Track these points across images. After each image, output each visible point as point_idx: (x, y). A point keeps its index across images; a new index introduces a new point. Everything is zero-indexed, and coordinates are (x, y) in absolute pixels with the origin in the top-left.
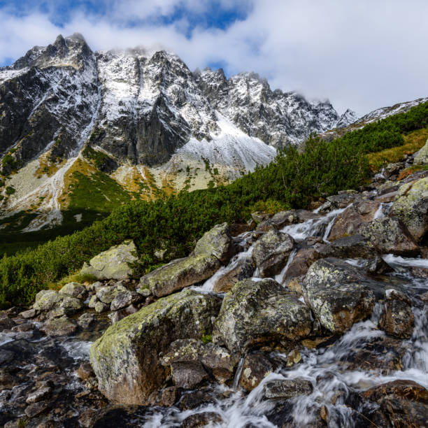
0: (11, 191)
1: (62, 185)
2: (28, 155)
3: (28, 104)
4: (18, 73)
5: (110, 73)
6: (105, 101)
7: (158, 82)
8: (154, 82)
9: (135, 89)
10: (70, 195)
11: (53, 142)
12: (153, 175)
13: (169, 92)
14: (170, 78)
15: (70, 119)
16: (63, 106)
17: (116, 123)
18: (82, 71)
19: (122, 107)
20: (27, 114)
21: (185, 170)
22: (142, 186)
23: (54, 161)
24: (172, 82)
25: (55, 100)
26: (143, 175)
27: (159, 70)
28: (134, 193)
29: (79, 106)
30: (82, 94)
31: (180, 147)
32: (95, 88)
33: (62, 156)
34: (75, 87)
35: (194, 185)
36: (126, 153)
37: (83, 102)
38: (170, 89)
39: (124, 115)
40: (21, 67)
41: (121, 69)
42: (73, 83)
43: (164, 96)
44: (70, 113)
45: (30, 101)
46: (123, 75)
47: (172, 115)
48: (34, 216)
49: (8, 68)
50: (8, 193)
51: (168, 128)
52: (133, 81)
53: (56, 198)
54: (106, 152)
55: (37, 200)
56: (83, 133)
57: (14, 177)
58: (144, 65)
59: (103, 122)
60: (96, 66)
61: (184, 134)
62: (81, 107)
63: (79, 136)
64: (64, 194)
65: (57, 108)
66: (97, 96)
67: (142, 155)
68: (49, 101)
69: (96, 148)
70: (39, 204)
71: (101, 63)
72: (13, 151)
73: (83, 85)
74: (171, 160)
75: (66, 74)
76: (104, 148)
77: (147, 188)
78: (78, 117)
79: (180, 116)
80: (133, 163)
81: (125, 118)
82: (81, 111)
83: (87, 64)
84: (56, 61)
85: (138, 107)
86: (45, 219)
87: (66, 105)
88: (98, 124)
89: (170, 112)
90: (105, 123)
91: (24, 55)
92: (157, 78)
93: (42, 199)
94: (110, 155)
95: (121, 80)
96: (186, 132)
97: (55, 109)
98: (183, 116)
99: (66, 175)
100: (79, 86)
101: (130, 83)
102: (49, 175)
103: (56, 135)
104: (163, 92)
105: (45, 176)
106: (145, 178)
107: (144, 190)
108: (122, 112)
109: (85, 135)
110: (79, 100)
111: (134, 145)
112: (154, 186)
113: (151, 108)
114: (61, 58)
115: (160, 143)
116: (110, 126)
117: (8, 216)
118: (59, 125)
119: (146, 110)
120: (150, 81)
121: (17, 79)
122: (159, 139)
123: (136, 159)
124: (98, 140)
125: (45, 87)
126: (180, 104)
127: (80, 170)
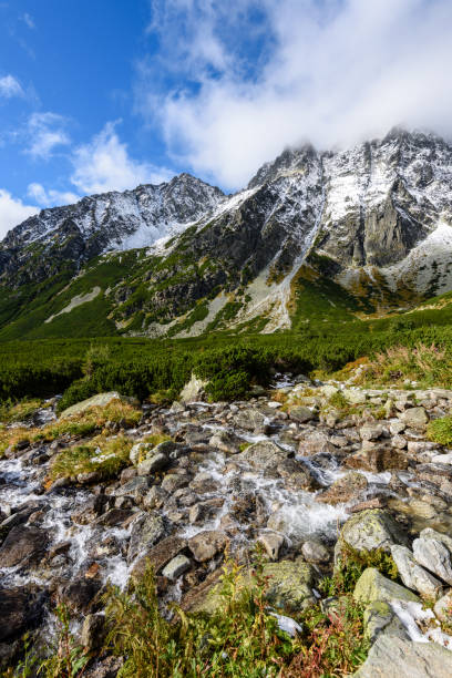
0: (249, 299)
1: (289, 291)
2: (261, 266)
3: (261, 218)
4: (252, 192)
5: (335, 169)
6: (329, 200)
7: (394, 162)
8: (389, 163)
9: (364, 179)
10: (297, 301)
11: (280, 252)
12: (384, 277)
13: (408, 172)
14: (411, 153)
15: (295, 226)
16: (290, 214)
17: (341, 223)
18: (307, 175)
19: (348, 203)
20: (260, 228)
21: (429, 266)
22: (370, 289)
23: (281, 269)
24: (414, 158)
25: (283, 210)
26: (371, 277)
27: (396, 148)
28: (361, 298)
29: (303, 212)
30: (307, 198)
31: (423, 238)
32: (319, 189)
33: (287, 264)
34: (300, 193)
35: (444, 285)
36: (352, 255)
37: (308, 206)
38: (410, 168)
39: (352, 211)
40: (253, 186)
41: (348, 161)
42: (299, 189)
43: (402, 178)
44: (296, 220)
45: (263, 215)
46: (349, 166)
47: (414, 200)
48: (268, 321)
49: (243, 190)
50: (247, 301)
51: (406, 217)
52: (362, 170)
53: (284, 305)
54: (330, 255)
55: (269, 307)
56: (307, 238)
57: (250, 286)
58: (375, 148)
59: (327, 223)
60: (321, 165)
61: (429, 221)
62: (305, 212)
63: (303, 243)
64: (291, 300)
65: (285, 217)
66: (320, 198)
67: (369, 254)
68: (278, 212)
69: (320, 252)
70: (271, 310)
71: (326, 160)
72: (249, 263)
73: (309, 189)
74: (409, 256)
75: (293, 181)
76: (329, 251)
77: (377, 291)
78: (302, 223)
79: (425, 199)
80: (360, 264)
81: (352, 214)
82: (306, 217)
83: (312, 166)
84: (282, 172)
85: (367, 198)
86: (277, 323)
87: (293, 213)
88: (322, 226)
89: (410, 196)
90: (330, 224)
91: (255, 175)
92: (393, 158)
93: (273, 305)
94: (334, 258)
95: (349, 173)
96: (432, 217)
97: (284, 219)
98: (428, 198)
99: (292, 283)
100: (304, 191)
101: (358, 174)
102: (278, 283)
103: (283, 244)
104: (401, 173)
105: (274, 284)
106: (374, 280)
107: (373, 294)
108: (350, 208)
109: (309, 241)
110: (304, 206)
111: (361, 244)
112: (386, 289)
113: (385, 197)
114: (287, 167)
115: (395, 236)
116: (335, 227)
117: (247, 320)
118: (286, 233)
119: (377, 201)
120: (384, 165)
121: (253, 197)
122: (395, 233)
123: (364, 260)
124: (322, 243)
125: (275, 198)
126: (423, 184)
127: (304, 276)
